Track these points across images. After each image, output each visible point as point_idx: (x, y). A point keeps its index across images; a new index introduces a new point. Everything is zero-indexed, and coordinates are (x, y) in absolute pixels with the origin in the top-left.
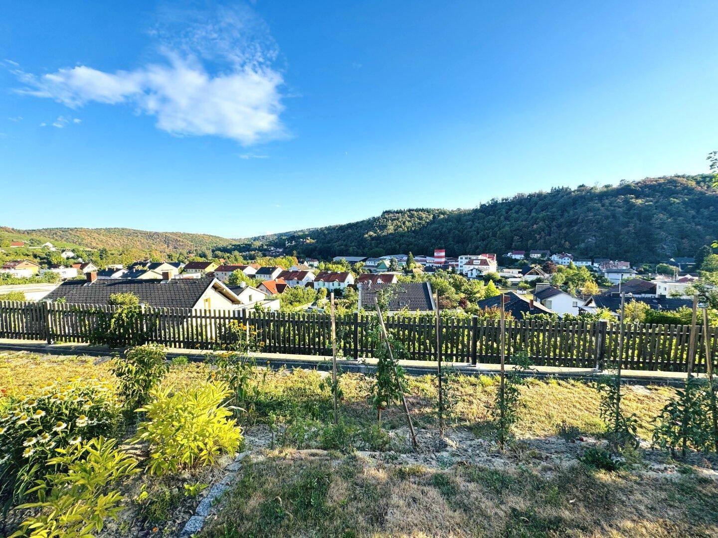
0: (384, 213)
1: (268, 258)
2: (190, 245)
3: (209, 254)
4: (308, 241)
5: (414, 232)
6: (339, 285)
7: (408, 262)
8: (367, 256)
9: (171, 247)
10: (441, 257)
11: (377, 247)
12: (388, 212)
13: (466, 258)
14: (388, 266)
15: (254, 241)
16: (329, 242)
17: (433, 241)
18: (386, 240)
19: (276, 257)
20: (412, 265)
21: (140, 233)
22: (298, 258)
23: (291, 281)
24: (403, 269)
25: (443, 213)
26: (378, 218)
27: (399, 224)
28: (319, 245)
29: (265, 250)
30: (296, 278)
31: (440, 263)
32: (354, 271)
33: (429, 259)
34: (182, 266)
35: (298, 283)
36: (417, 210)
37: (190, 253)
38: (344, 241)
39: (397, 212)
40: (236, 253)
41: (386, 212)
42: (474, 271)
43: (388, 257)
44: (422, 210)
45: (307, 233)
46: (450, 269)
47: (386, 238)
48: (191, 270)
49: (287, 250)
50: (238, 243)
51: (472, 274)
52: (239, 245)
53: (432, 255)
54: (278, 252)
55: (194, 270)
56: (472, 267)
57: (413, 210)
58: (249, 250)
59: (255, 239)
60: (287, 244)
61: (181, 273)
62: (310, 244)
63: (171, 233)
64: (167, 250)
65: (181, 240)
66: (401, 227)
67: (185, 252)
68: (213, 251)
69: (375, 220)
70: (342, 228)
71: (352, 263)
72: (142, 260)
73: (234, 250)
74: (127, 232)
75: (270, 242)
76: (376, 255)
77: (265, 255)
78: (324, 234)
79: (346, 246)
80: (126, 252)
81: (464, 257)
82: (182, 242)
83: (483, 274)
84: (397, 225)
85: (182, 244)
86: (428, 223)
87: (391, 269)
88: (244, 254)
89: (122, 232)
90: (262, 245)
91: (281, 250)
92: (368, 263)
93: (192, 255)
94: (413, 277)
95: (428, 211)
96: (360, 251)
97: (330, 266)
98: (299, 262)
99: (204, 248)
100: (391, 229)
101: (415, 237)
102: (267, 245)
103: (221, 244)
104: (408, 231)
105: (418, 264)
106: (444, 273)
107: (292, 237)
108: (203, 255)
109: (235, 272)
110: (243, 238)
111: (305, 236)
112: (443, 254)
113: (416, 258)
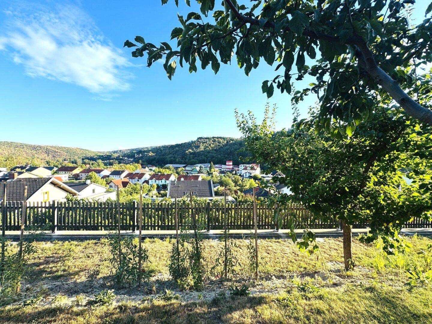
0: (198, 138)
1: (122, 164)
2: (65, 155)
3: (80, 161)
4: (150, 154)
5: (216, 150)
6: (166, 182)
7: (210, 168)
8: (187, 164)
9: (50, 156)
10: (230, 165)
11: (193, 158)
12: (201, 138)
13: (244, 166)
14: (198, 170)
15: (114, 153)
16: (163, 155)
17: (226, 156)
18: (199, 155)
19: (127, 164)
20: (213, 170)
21: (26, 146)
22: (142, 165)
23: (133, 180)
24: (207, 172)
25: (233, 140)
26: (195, 141)
27: (207, 145)
28: (157, 157)
29: (121, 159)
30: (137, 178)
31: (230, 169)
32: (177, 173)
33: (223, 166)
34: (55, 169)
35: (138, 181)
36: (217, 138)
37: (65, 160)
38: (173, 155)
39: (206, 138)
40: (100, 161)
41: (200, 138)
42: (247, 173)
43: (199, 165)
44: (221, 138)
45: (150, 149)
46: (234, 172)
47: (199, 154)
48: (61, 172)
49: (136, 160)
50: (101, 154)
51: (246, 175)
52: (102, 156)
53: (225, 164)
54: (130, 161)
55: (64, 172)
56: (246, 171)
57: (215, 138)
58: (109, 159)
59: (115, 152)
60: (136, 156)
61: (53, 174)
62: (151, 156)
63: (51, 147)
64: (47, 158)
65: (59, 151)
66: (208, 147)
67: (61, 160)
68: (83, 159)
69: (193, 142)
70: (172, 147)
71: (176, 168)
72: (24, 165)
73: (99, 159)
74: (15, 144)
75: (125, 154)
76: (193, 164)
77: (119, 163)
78: (161, 150)
79: (174, 157)
80: (10, 159)
81: (242, 165)
82: (60, 153)
83: (252, 175)
84: (206, 146)
85: (59, 154)
86: (224, 145)
87: (200, 172)
88: (105, 161)
89: (10, 144)
90: (119, 156)
91: (132, 160)
92: (187, 168)
93: (66, 162)
94: (212, 176)
95: (224, 139)
96: (183, 161)
97: (161, 170)
98: (142, 167)
99: (76, 157)
100: (202, 148)
101: (216, 154)
102: (122, 156)
103: (89, 155)
104: (212, 150)
105: (217, 169)
106: (231, 175)
107: (140, 151)
108: (75, 162)
109: (90, 174)
110: (106, 151)
111: (148, 151)
112: (231, 163)
113: (216, 166)
